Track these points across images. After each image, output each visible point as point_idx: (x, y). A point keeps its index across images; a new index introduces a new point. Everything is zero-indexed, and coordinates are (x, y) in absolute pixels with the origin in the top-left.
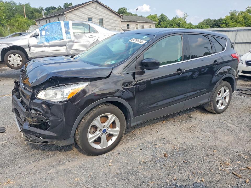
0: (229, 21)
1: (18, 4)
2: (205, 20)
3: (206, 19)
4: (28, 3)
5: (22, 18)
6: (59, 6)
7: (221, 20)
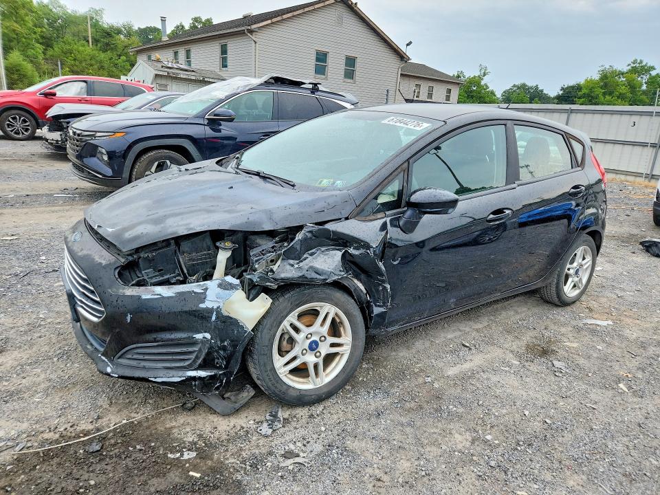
0: (599, 91)
1: (69, 11)
2: (514, 86)
3: (517, 84)
4: (97, 9)
5: (84, 46)
6: (179, 24)
7: (578, 88)
